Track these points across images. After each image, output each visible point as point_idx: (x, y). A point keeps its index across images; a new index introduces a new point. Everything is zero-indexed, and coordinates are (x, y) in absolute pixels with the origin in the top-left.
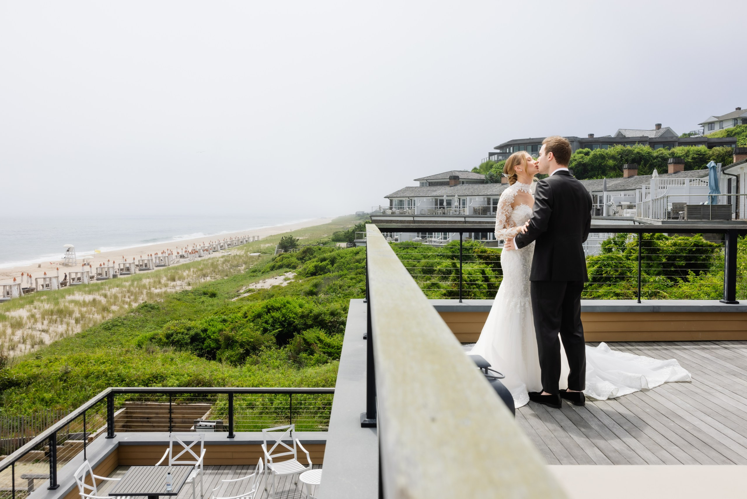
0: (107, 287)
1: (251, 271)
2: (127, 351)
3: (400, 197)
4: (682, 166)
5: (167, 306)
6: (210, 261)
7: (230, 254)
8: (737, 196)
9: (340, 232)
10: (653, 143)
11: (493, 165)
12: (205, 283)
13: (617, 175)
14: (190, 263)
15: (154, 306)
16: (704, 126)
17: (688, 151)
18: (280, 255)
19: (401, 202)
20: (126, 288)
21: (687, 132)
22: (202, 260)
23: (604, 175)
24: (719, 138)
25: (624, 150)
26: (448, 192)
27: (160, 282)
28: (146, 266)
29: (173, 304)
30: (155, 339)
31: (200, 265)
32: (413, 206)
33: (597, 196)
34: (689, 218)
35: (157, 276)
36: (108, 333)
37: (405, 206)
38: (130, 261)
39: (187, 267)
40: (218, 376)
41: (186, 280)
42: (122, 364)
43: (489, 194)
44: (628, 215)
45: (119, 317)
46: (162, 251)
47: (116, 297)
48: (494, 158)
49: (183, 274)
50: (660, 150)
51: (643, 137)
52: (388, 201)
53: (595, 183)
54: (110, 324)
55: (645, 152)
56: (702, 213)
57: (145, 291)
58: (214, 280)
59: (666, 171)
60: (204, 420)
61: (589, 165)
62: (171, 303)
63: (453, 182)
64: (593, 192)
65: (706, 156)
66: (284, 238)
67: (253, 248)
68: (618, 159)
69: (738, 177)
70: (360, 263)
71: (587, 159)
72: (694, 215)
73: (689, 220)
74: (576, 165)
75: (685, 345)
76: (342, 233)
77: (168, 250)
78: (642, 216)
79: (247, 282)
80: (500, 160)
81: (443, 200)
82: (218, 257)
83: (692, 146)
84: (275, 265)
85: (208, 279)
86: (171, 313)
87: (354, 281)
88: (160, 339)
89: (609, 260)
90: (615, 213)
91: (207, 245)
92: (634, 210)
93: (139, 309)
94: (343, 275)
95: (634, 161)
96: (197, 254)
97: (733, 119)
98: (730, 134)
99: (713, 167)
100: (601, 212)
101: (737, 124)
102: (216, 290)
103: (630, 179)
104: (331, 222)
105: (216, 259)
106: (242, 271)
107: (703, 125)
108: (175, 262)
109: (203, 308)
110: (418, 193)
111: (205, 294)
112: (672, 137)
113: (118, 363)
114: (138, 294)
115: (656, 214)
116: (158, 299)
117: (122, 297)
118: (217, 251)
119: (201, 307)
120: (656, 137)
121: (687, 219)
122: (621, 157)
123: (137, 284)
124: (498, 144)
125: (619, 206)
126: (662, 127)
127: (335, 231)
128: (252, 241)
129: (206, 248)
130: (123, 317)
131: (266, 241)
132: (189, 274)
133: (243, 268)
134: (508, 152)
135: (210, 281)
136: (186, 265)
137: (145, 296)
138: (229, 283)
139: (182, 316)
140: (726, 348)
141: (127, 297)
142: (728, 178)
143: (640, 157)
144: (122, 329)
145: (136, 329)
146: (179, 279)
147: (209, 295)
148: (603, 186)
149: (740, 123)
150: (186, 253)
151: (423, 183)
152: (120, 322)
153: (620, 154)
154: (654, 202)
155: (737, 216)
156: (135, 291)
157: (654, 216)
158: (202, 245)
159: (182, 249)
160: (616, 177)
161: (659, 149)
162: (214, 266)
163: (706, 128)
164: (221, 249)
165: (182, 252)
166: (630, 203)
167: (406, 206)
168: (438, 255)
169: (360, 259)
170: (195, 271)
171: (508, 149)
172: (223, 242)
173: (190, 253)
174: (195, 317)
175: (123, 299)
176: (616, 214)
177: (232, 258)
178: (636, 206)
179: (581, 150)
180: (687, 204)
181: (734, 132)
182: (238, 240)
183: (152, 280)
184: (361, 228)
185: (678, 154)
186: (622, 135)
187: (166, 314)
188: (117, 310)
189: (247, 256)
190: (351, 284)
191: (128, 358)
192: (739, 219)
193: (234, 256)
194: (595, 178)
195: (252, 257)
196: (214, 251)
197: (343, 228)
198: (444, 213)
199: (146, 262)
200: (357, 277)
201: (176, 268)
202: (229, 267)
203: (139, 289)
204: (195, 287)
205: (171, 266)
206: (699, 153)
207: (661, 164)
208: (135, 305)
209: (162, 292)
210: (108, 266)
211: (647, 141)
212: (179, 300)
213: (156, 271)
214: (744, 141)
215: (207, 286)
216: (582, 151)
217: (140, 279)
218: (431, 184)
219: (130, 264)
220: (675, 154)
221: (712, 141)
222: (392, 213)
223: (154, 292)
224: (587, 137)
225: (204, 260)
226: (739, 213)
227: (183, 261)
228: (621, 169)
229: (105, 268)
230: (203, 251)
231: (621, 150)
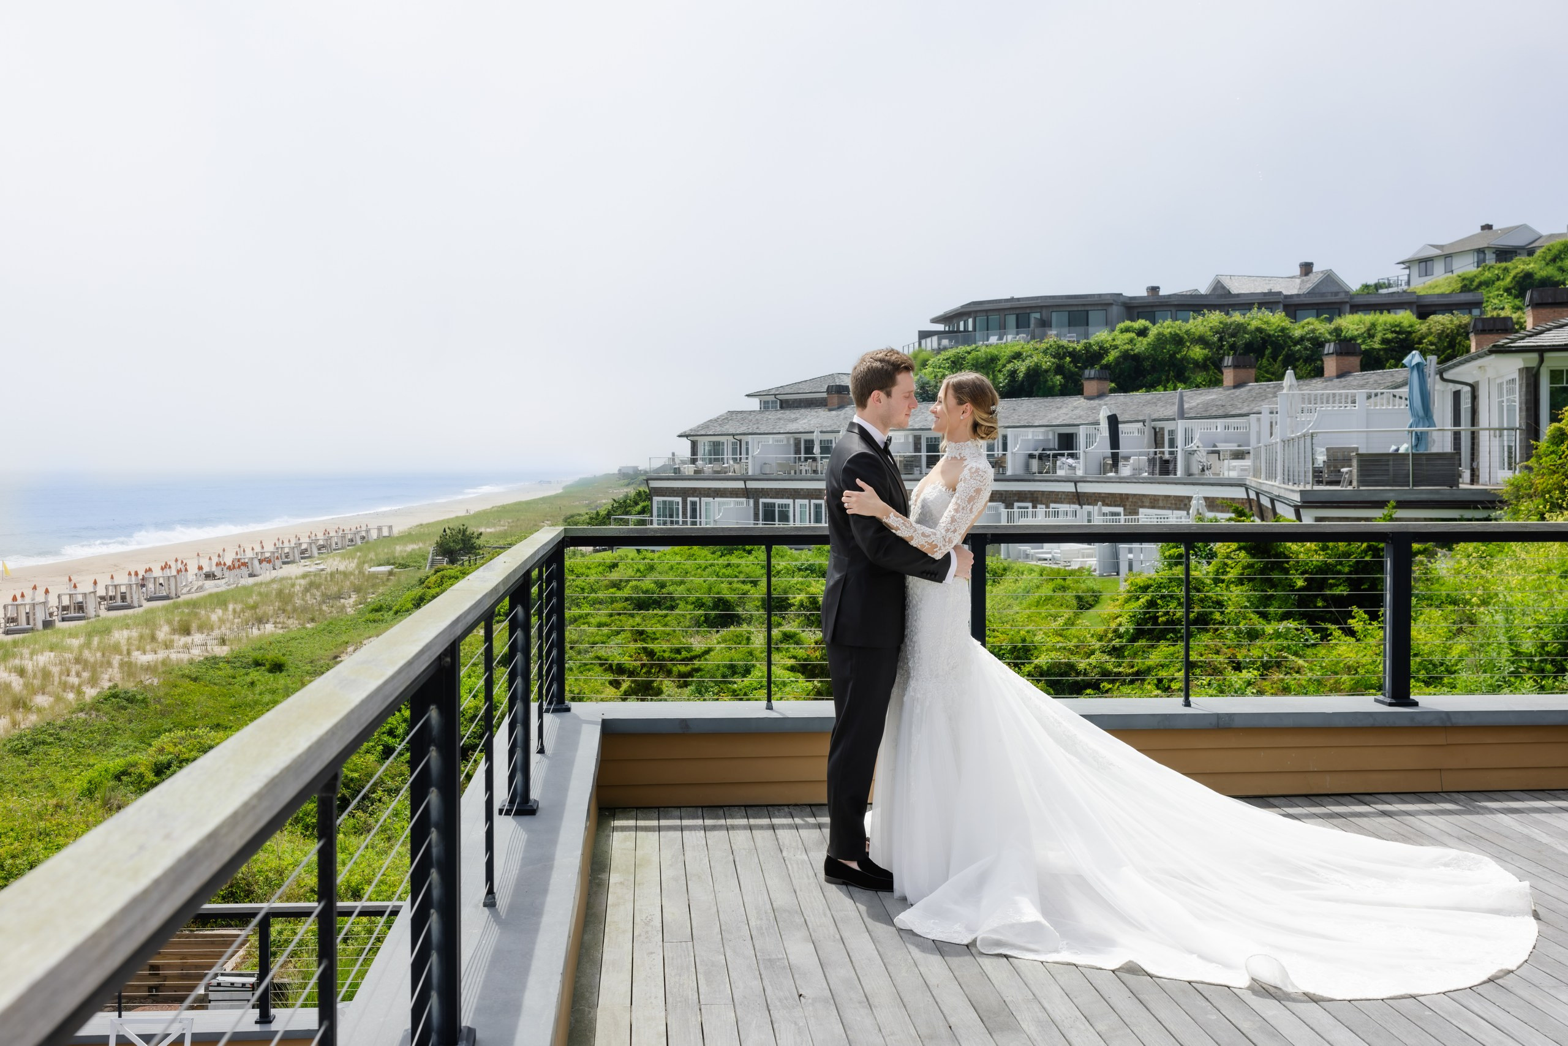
0: (26, 652)
1: (370, 608)
2: (58, 806)
3: (714, 435)
4: (1356, 361)
5: (167, 694)
6: (275, 586)
7: (323, 570)
8: (1473, 433)
9: (579, 515)
10: (1293, 307)
11: (927, 360)
12: (260, 638)
13: (1210, 381)
14: (228, 591)
15: (134, 696)
16: (1409, 268)
17: (1374, 325)
18: (437, 572)
19: (716, 449)
20: (72, 653)
21: (1372, 281)
22: (256, 585)
23: (1180, 381)
24: (1442, 295)
25: (1226, 324)
26: (825, 424)
27: (153, 638)
28: (123, 598)
29: (180, 691)
30: (130, 774)
31: (250, 595)
32: (744, 456)
33: (1162, 429)
34: (1362, 482)
35: (146, 623)
36: (21, 762)
37: (725, 456)
38: (85, 587)
39: (220, 600)
40: (267, 864)
41: (216, 633)
42: (41, 838)
43: (917, 427)
44: (1233, 474)
45: (48, 724)
46: (163, 565)
47: (46, 675)
48: (932, 343)
49: (209, 618)
50: (1308, 323)
51: (1270, 293)
52: (686, 444)
53: (1159, 399)
54: (28, 740)
55: (1274, 327)
56: (1391, 472)
57: (116, 660)
58: (281, 631)
59: (1319, 372)
60: (228, 971)
61: (1147, 358)
62: (176, 686)
63: (835, 399)
64: (1154, 420)
65: (1414, 335)
66: (448, 531)
67: (376, 555)
68: (1214, 343)
69: (1474, 388)
70: (619, 589)
71: (1142, 345)
72: (1374, 475)
73: (1361, 488)
74: (1117, 359)
75: (1291, 806)
76: (583, 518)
77: (176, 560)
78: (1263, 476)
79: (359, 635)
80: (945, 349)
81: (812, 441)
82: (294, 577)
83: (1381, 313)
84: (424, 594)
85: (269, 627)
86: (176, 711)
87: (605, 630)
88: (141, 776)
89: (1174, 584)
90: (1203, 470)
91: (269, 548)
92: (1247, 463)
93: (99, 702)
94: (580, 617)
95: (1249, 347)
96: (244, 570)
97: (1474, 250)
98: (1468, 285)
99: (1418, 365)
100: (1171, 467)
101: (1484, 261)
102: (284, 655)
103: (1238, 392)
104: (560, 491)
105: (290, 582)
106: (349, 610)
107: (1408, 264)
108: (192, 588)
109: (250, 697)
110: (755, 426)
111: (257, 664)
112: (1336, 294)
113: (32, 837)
114: (101, 666)
115: (1291, 474)
116: (147, 677)
117: (61, 674)
118: (293, 562)
119: (246, 696)
120: (1301, 292)
121: (1358, 486)
122: (1221, 339)
123: (100, 642)
124: (940, 312)
125: (1213, 452)
126: (1315, 269)
127: (569, 513)
128: (375, 536)
129: (267, 555)
130: (60, 722)
131: (408, 537)
132: (225, 617)
133: (351, 601)
134: (962, 328)
135: (272, 634)
136: (217, 595)
137: (116, 670)
138: (318, 638)
139: (201, 718)
140: (1385, 813)
141: (73, 673)
142: (1454, 390)
143: (1262, 339)
144: (56, 753)
145: (88, 751)
146: (200, 629)
147: (268, 666)
148: (1176, 408)
149: (1490, 259)
150: (220, 568)
151: (767, 403)
152: (51, 735)
153: (1217, 333)
154: (1286, 446)
155: (1474, 478)
156: (92, 660)
157: (1286, 477)
158: (258, 549)
159: (210, 559)
160: (1209, 386)
161: (1306, 321)
162: (284, 597)
163: (1415, 271)
164: (302, 558)
165: (211, 566)
166: (1239, 446)
167: (728, 455)
168: (800, 570)
169: (621, 581)
170: (238, 610)
171: (962, 323)
172: (307, 540)
173: (229, 568)
174: (230, 721)
175: (63, 678)
176: (1207, 472)
177: (326, 578)
178: (1252, 452)
179: (1128, 323)
180: (1360, 452)
181: (1477, 281)
182: (343, 537)
183: (135, 634)
184: (626, 507)
185: (1350, 332)
186: (1223, 287)
187: (163, 714)
188: (46, 706)
189: (361, 572)
190: (597, 639)
191: (58, 824)
192: (1478, 483)
193: (332, 575)
194: (1160, 388)
195: (374, 576)
196: (284, 563)
197: (588, 505)
198: (815, 472)
199: (123, 589)
200: (612, 621)
201: (194, 604)
202: (319, 599)
203: (103, 655)
204: (236, 647)
205: (183, 598)
206: (1398, 329)
207: (1312, 356)
208: (90, 693)
209: (156, 662)
210: (33, 599)
211: (1277, 303)
212: (195, 680)
213: (147, 612)
214: (1500, 301)
215: (265, 646)
216: (1132, 327)
217: (107, 631)
218: (786, 404)
219: (85, 595)
220: (1342, 331)
221: (1428, 301)
222: (696, 472)
223: (139, 663)
224: (1144, 293)
225: (261, 584)
226: (1478, 469)
227: (211, 586)
228: (1218, 366)
229: (25, 605)
230: (261, 562)
231: (1221, 323)
